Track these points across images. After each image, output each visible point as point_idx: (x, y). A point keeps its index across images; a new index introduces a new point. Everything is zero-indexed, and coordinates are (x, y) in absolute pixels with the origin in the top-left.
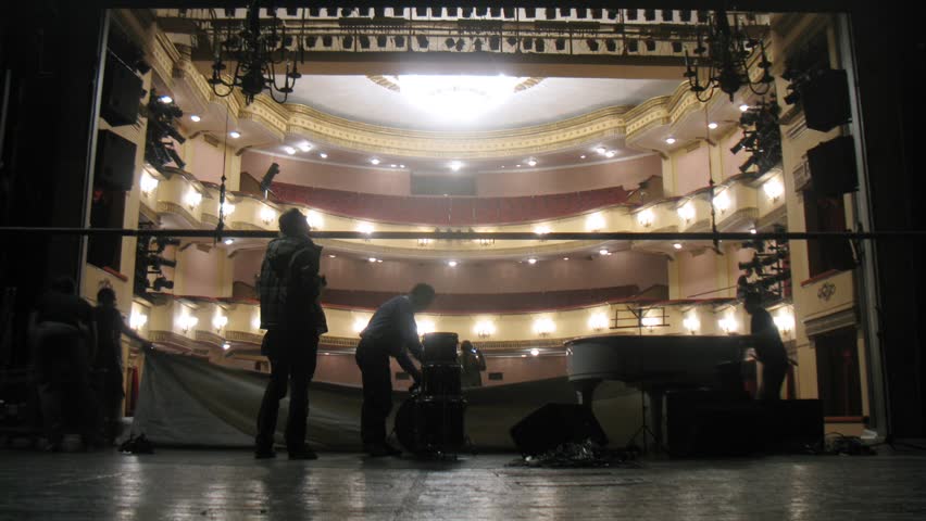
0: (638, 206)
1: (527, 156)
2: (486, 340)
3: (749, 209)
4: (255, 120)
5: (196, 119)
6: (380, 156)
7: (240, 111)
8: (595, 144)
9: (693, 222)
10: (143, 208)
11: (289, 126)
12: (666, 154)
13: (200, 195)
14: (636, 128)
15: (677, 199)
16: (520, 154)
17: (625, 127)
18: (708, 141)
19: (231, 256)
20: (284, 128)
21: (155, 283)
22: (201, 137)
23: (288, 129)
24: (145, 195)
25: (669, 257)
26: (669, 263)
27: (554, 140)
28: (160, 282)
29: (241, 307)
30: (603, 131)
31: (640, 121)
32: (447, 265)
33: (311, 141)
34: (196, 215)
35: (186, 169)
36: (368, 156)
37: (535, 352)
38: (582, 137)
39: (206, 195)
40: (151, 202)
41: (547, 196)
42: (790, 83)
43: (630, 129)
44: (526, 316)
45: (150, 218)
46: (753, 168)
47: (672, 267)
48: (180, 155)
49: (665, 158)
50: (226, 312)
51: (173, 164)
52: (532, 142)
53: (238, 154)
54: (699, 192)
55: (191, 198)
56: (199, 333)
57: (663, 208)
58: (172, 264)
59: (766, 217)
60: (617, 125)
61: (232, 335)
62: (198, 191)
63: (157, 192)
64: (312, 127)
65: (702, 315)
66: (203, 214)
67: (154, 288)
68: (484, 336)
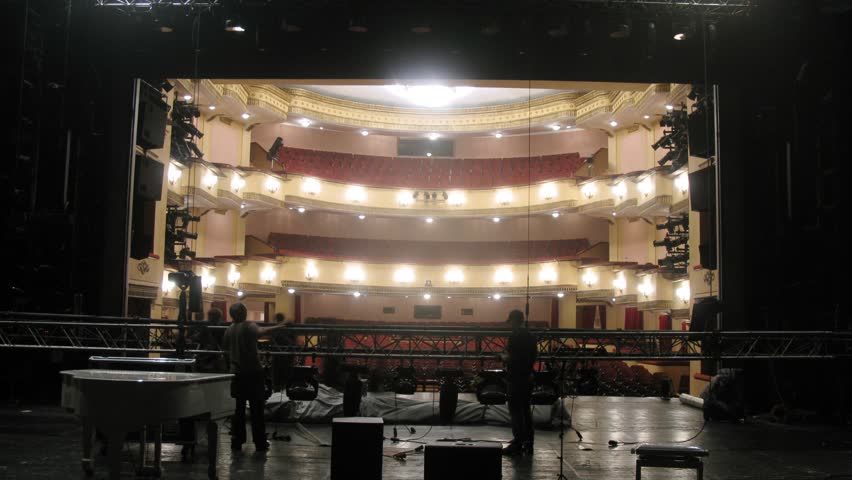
0: (584, 179)
1: (495, 131)
2: (456, 286)
3: (665, 196)
4: (262, 105)
5: (212, 108)
6: (368, 130)
7: (249, 99)
8: (552, 122)
9: (624, 199)
10: (170, 193)
11: (290, 108)
12: (612, 132)
13: (216, 177)
14: (585, 112)
15: (615, 177)
16: (488, 128)
17: (575, 111)
18: (644, 126)
19: (244, 216)
20: (286, 110)
21: (181, 252)
22: (218, 118)
23: (290, 109)
24: (172, 183)
25: (610, 222)
26: (610, 226)
27: (517, 118)
28: (185, 252)
29: (251, 263)
30: (557, 113)
31: (587, 107)
32: (424, 222)
33: (311, 119)
34: (213, 193)
35: (205, 158)
36: (358, 129)
37: (497, 297)
38: (540, 117)
39: (220, 175)
40: (176, 189)
41: (515, 159)
42: (696, 101)
43: (580, 113)
44: (489, 267)
45: (176, 201)
46: (669, 163)
47: (613, 229)
48: (199, 147)
49: (611, 136)
50: (239, 269)
51: (194, 155)
52: (497, 119)
53: (248, 130)
54: (630, 175)
55: (209, 180)
56: (217, 288)
57: (603, 184)
58: (194, 237)
59: (676, 205)
60: (569, 108)
61: (243, 286)
62: (216, 174)
63: (181, 180)
64: (310, 107)
65: (628, 277)
66: (219, 190)
67: (180, 256)
68: (454, 283)
